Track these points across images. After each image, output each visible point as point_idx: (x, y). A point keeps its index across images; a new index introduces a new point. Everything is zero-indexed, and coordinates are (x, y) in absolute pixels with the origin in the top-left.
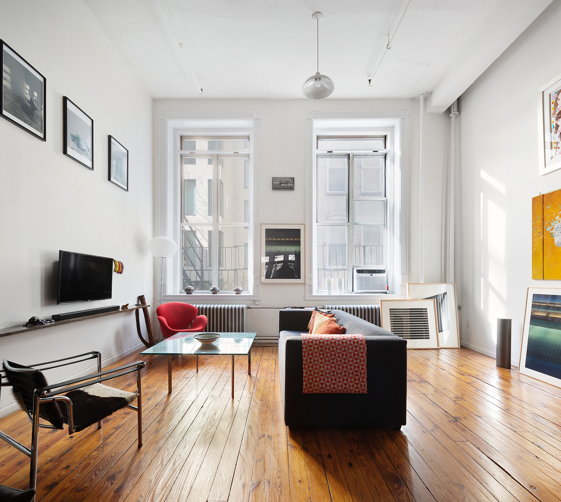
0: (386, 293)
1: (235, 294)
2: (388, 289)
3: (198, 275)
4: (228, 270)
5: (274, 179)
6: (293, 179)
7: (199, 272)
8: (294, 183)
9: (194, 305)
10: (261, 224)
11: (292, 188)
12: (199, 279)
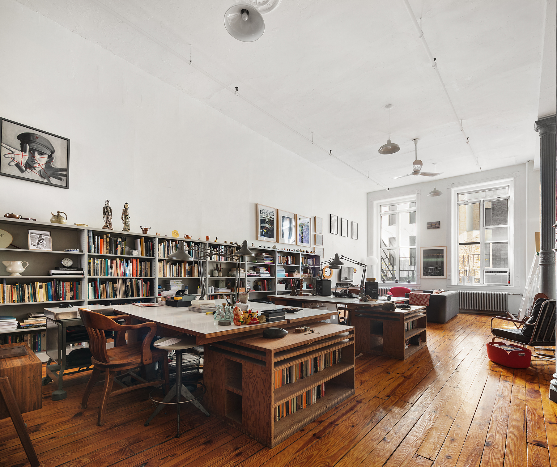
0: (507, 285)
1: (407, 283)
2: (509, 283)
3: (391, 274)
4: (409, 271)
5: (428, 223)
6: (439, 222)
7: (392, 272)
8: (439, 225)
9: (409, 289)
10: (420, 248)
11: (438, 227)
12: (391, 276)
